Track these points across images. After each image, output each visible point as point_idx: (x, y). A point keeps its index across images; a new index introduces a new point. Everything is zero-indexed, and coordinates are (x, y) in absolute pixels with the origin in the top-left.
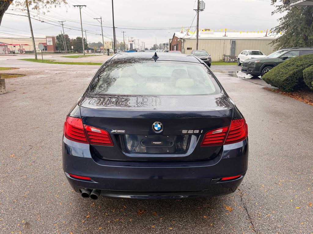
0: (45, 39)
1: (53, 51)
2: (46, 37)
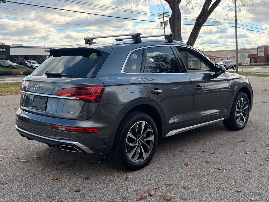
0: (257, 50)
1: (264, 63)
2: (258, 47)
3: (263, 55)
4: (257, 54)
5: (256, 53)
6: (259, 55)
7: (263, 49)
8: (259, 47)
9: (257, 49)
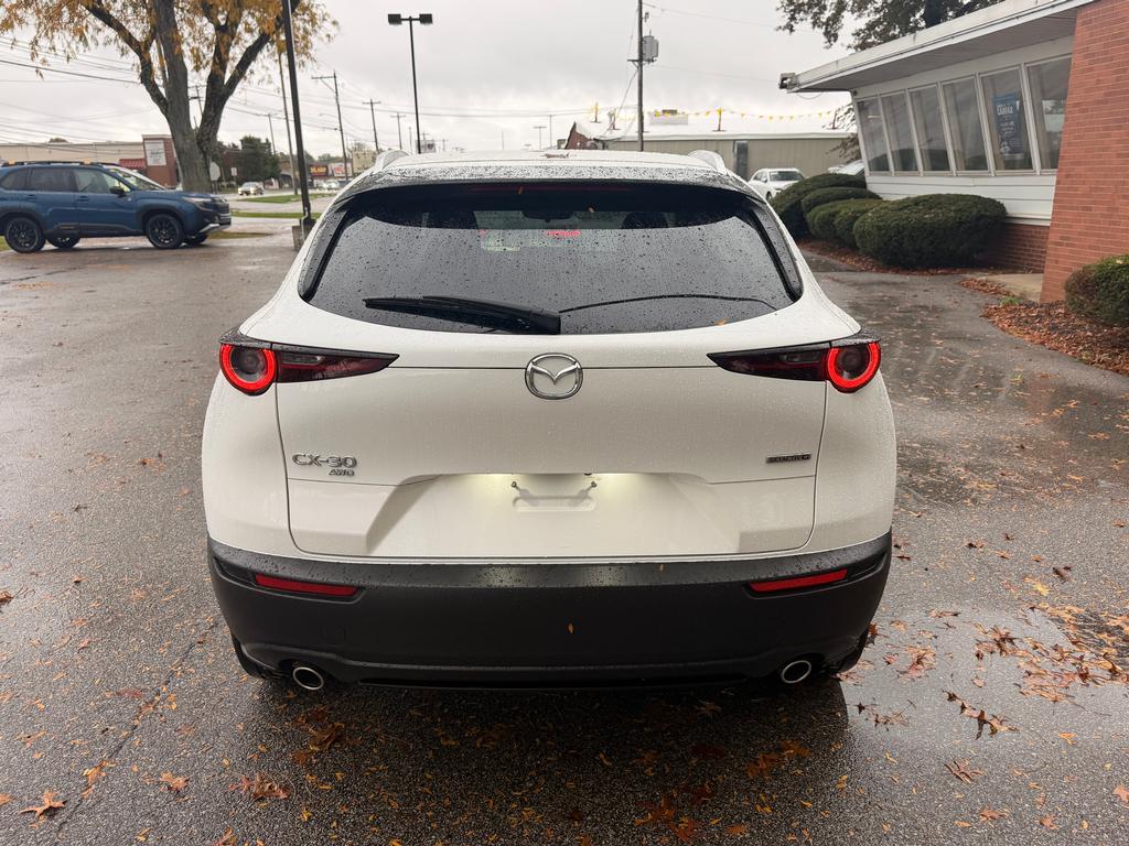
0: (143, 146)
2: (144, 139)
3: (163, 162)
4: (145, 160)
5: (142, 156)
6: (150, 162)
7: (162, 146)
8: (146, 139)
9: (143, 144)
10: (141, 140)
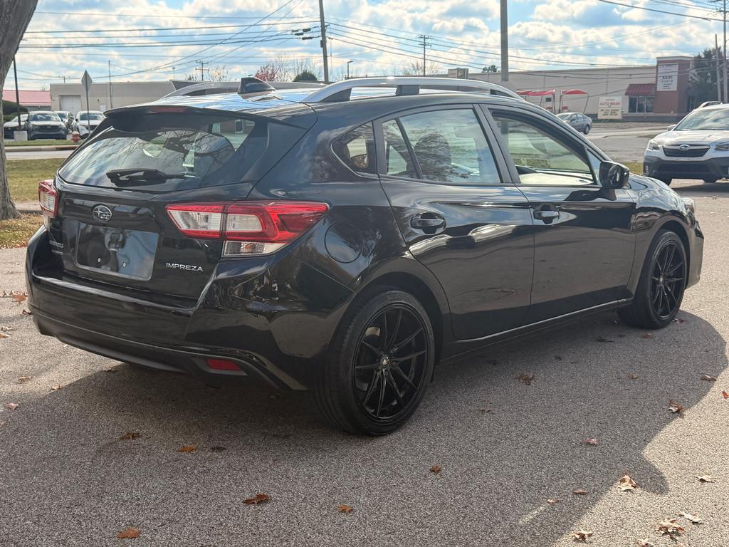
0: (655, 71)
1: (676, 115)
2: (659, 62)
4: (654, 85)
5: (652, 81)
6: (660, 88)
7: (675, 68)
8: (662, 62)
9: (657, 67)
10: (655, 64)
